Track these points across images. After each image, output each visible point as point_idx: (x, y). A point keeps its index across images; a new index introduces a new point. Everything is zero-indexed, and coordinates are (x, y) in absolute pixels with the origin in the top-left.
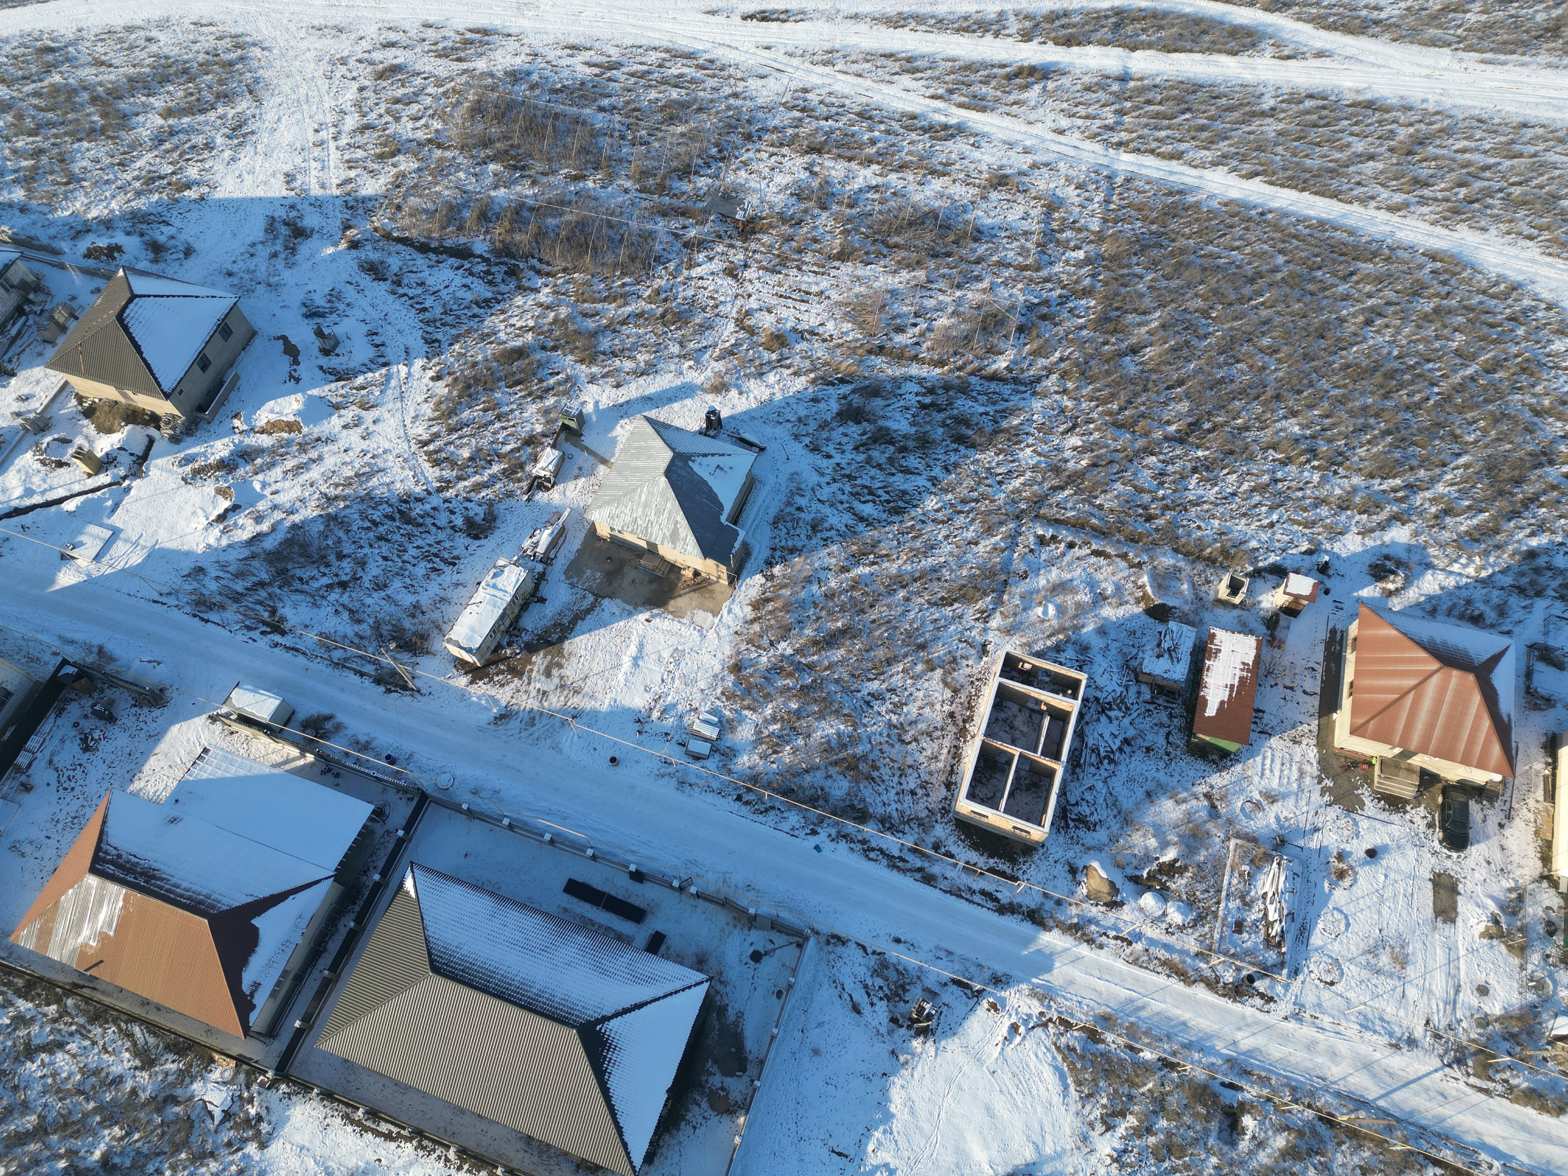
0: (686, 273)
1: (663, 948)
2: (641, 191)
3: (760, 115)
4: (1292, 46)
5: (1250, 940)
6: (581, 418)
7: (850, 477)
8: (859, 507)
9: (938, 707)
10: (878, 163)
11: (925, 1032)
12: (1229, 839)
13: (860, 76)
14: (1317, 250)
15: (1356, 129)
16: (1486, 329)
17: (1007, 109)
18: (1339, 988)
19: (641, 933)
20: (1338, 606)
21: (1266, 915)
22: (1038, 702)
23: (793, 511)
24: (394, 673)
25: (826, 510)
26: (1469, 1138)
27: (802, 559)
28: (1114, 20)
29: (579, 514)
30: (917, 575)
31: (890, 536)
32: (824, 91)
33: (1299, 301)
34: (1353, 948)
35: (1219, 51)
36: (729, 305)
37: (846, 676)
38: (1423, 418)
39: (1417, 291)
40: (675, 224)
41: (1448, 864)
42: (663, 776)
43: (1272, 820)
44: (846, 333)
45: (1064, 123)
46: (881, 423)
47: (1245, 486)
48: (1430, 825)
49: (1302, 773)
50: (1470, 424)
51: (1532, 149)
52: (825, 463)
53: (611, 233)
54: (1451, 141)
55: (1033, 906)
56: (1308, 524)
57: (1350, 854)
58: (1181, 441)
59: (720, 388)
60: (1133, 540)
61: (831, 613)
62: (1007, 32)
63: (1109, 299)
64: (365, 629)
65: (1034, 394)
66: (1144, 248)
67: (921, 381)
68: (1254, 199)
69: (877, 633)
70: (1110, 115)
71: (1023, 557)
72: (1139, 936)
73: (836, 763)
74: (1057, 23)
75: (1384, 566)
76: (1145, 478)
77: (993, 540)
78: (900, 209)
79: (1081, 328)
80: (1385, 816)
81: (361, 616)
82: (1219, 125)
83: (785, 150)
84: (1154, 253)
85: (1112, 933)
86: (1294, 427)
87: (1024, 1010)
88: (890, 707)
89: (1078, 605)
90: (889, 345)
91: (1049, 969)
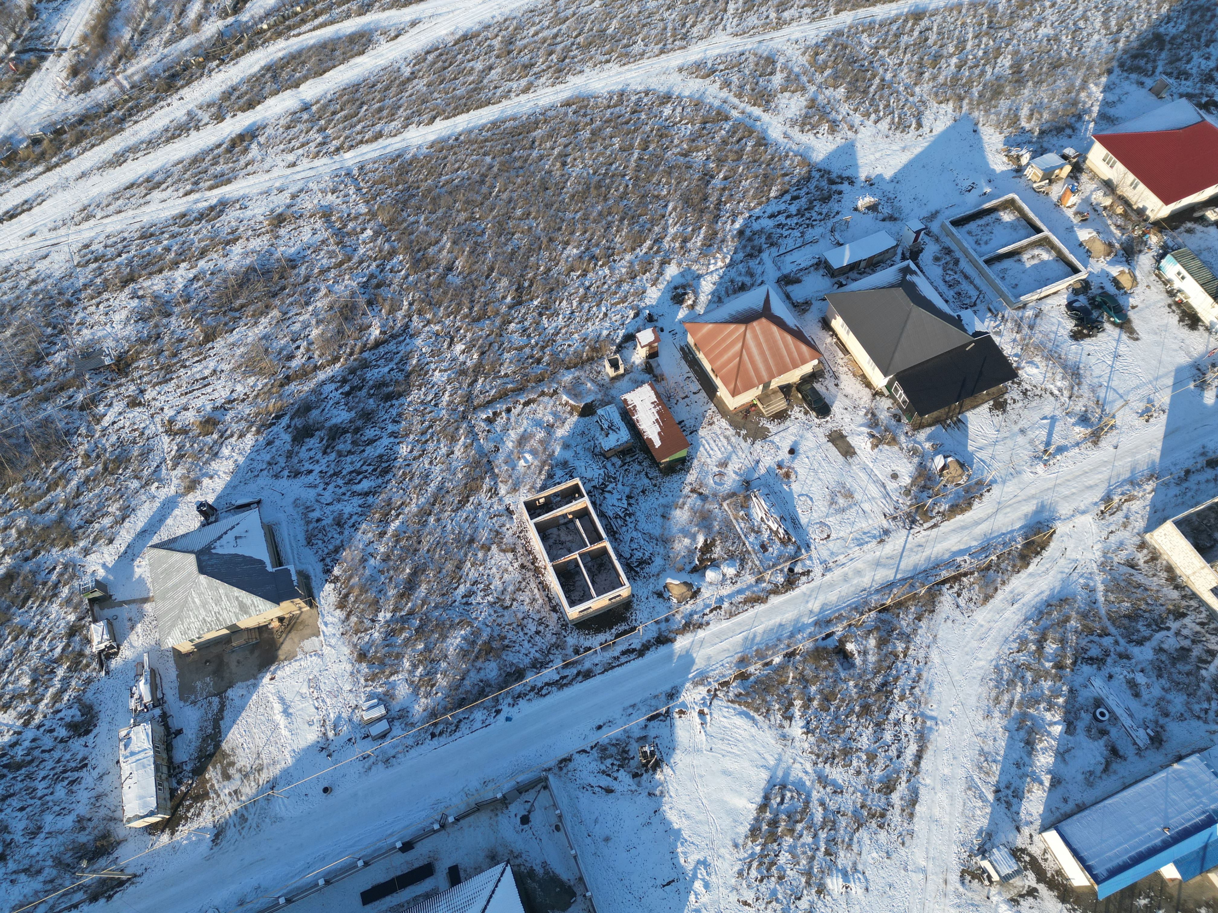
0: (98, 428)
1: (462, 874)
2: (13, 396)
3: (65, 284)
4: (393, 29)
5: (775, 549)
6: (99, 585)
7: (336, 474)
8: (358, 488)
9: (510, 568)
10: (183, 261)
11: (657, 765)
12: (721, 505)
13: (120, 212)
14: (504, 141)
15: (469, 56)
16: (625, 127)
17: (245, 171)
18: (833, 536)
19: (440, 879)
20: (673, 333)
21: (771, 529)
22: (565, 516)
23: (315, 525)
24: (103, 882)
25: (338, 507)
26: (946, 556)
27: (348, 551)
28: (269, 75)
29: (156, 650)
30: (432, 500)
31: (394, 490)
32: (102, 238)
33: (517, 176)
34: (823, 509)
35: (352, 57)
36: (152, 426)
37: (439, 599)
38: (634, 198)
39: (575, 129)
40: (61, 400)
41: (829, 425)
42: (370, 769)
43: (734, 476)
44: (255, 385)
45: (291, 158)
46: (328, 424)
47: (575, 304)
48: (806, 413)
49: (727, 438)
50: (658, 184)
51: (570, 12)
52: (311, 478)
53: (14, 441)
54: (525, 32)
55: (655, 635)
56: (624, 300)
57: (783, 460)
58: (520, 303)
59: (193, 485)
60: (540, 380)
61: (396, 569)
62: (203, 123)
63: (409, 248)
64: (49, 872)
65: (412, 336)
66: (405, 203)
67: (332, 379)
68: (445, 133)
69: (437, 556)
70: (316, 136)
71: (486, 438)
72: (721, 600)
73: (477, 657)
74: (233, 98)
75: (678, 294)
76: (517, 339)
77: (461, 442)
78: (225, 281)
79: (406, 277)
80: (782, 427)
81: (38, 867)
82: (388, 102)
83: (105, 295)
84: (413, 202)
85: (707, 611)
86: (573, 251)
87: (698, 698)
88: (482, 594)
89: (541, 442)
90: (291, 372)
91: (692, 662)
